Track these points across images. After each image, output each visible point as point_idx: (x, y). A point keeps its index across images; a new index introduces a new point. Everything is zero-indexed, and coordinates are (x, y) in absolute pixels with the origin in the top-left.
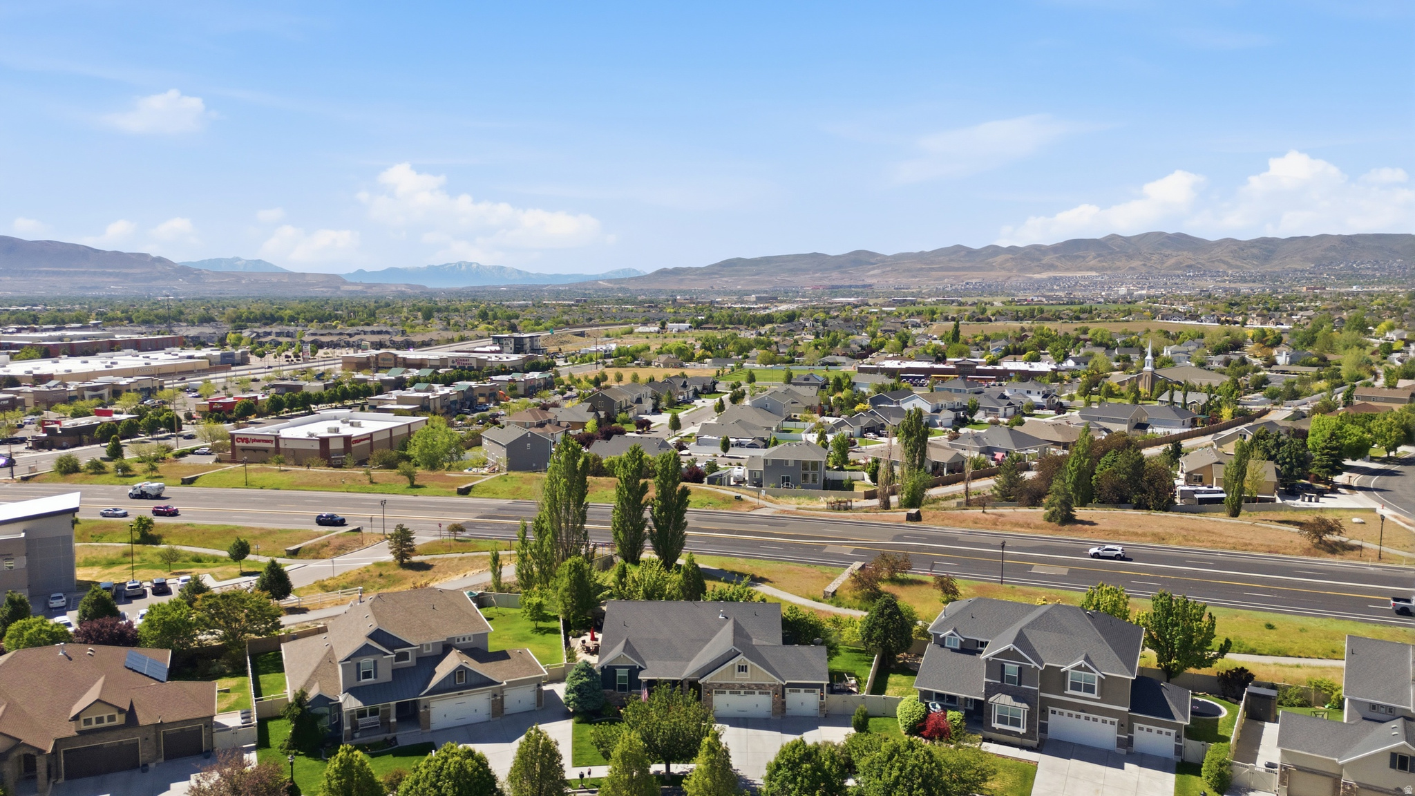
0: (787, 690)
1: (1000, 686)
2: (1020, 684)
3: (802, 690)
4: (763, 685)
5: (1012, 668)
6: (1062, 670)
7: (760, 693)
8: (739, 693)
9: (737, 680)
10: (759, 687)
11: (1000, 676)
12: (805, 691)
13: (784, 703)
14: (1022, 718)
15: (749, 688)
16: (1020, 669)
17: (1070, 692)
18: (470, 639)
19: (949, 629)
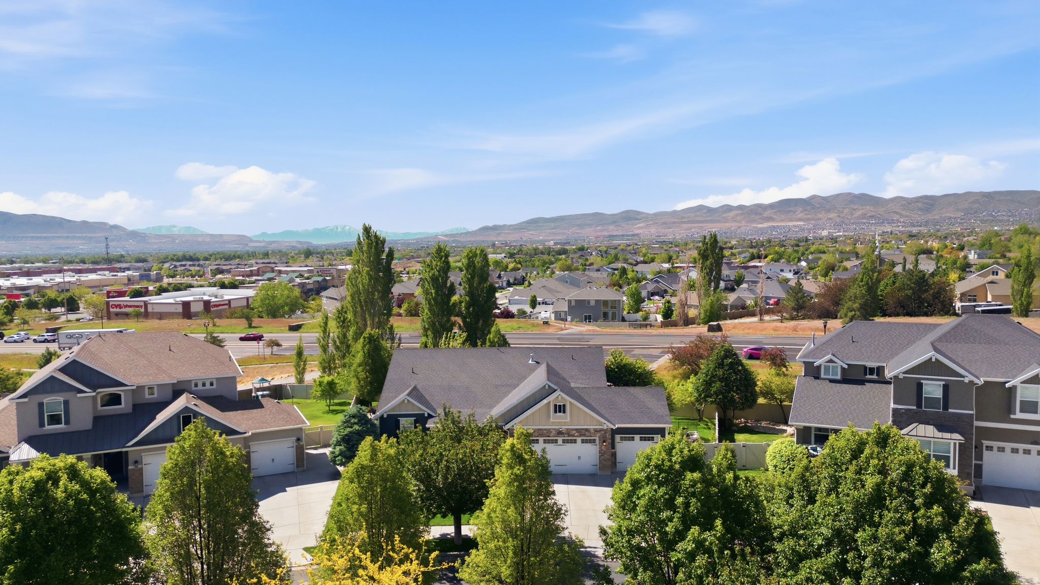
0: (618, 437)
1: (916, 413)
2: (946, 407)
3: (637, 437)
4: (587, 430)
5: (933, 389)
6: (1007, 385)
7: (583, 441)
8: (556, 441)
9: (553, 424)
10: (582, 433)
11: (914, 400)
12: (641, 439)
13: (614, 455)
14: (952, 455)
15: (569, 436)
16: (946, 388)
17: (1019, 415)
18: (212, 384)
19: (828, 354)
